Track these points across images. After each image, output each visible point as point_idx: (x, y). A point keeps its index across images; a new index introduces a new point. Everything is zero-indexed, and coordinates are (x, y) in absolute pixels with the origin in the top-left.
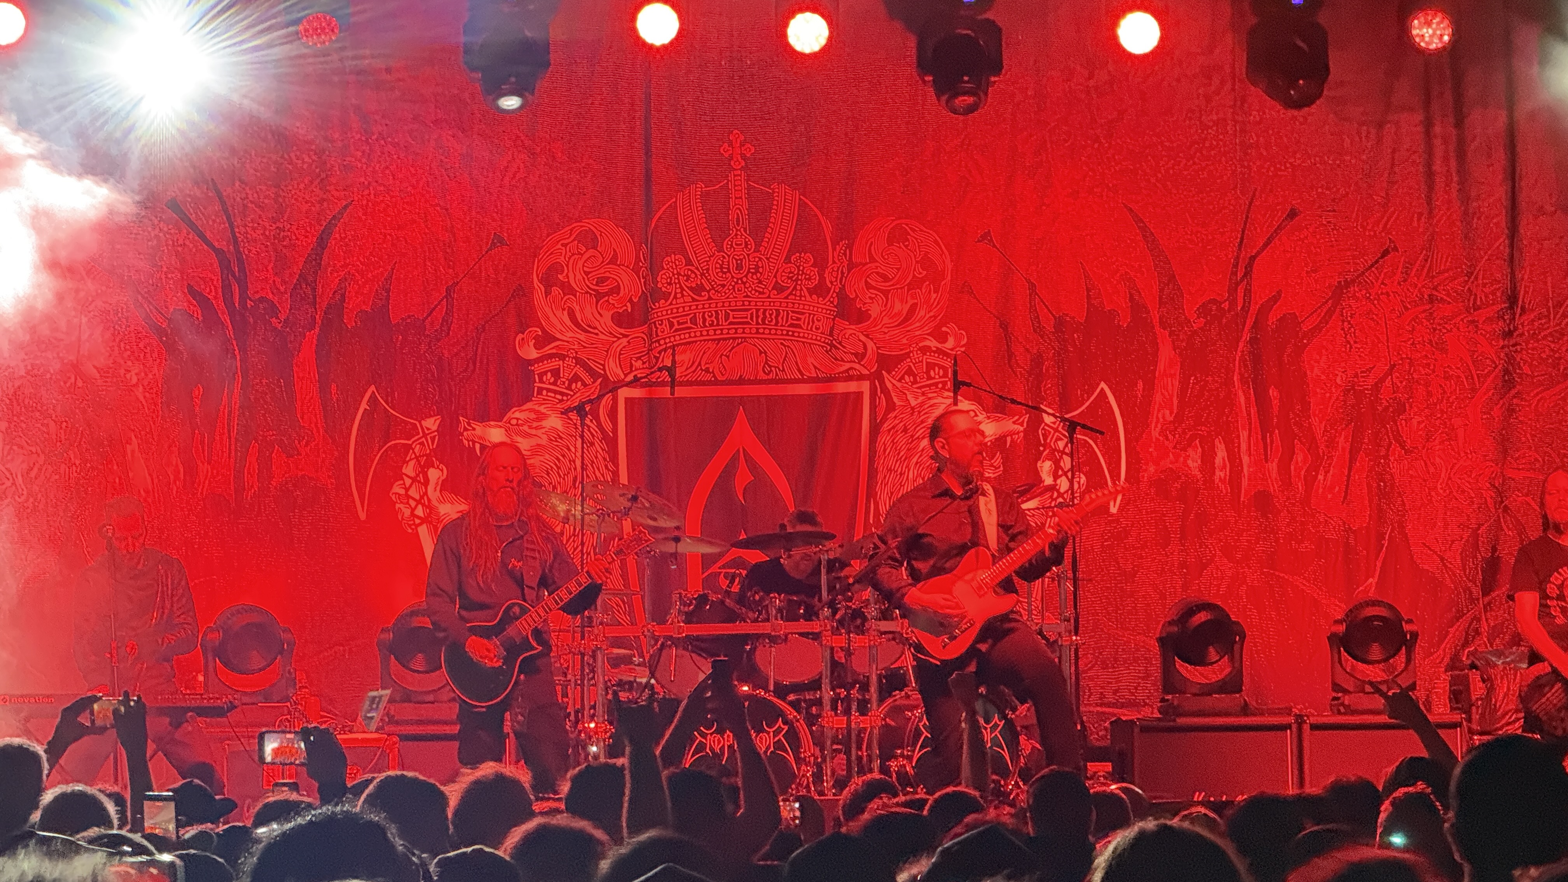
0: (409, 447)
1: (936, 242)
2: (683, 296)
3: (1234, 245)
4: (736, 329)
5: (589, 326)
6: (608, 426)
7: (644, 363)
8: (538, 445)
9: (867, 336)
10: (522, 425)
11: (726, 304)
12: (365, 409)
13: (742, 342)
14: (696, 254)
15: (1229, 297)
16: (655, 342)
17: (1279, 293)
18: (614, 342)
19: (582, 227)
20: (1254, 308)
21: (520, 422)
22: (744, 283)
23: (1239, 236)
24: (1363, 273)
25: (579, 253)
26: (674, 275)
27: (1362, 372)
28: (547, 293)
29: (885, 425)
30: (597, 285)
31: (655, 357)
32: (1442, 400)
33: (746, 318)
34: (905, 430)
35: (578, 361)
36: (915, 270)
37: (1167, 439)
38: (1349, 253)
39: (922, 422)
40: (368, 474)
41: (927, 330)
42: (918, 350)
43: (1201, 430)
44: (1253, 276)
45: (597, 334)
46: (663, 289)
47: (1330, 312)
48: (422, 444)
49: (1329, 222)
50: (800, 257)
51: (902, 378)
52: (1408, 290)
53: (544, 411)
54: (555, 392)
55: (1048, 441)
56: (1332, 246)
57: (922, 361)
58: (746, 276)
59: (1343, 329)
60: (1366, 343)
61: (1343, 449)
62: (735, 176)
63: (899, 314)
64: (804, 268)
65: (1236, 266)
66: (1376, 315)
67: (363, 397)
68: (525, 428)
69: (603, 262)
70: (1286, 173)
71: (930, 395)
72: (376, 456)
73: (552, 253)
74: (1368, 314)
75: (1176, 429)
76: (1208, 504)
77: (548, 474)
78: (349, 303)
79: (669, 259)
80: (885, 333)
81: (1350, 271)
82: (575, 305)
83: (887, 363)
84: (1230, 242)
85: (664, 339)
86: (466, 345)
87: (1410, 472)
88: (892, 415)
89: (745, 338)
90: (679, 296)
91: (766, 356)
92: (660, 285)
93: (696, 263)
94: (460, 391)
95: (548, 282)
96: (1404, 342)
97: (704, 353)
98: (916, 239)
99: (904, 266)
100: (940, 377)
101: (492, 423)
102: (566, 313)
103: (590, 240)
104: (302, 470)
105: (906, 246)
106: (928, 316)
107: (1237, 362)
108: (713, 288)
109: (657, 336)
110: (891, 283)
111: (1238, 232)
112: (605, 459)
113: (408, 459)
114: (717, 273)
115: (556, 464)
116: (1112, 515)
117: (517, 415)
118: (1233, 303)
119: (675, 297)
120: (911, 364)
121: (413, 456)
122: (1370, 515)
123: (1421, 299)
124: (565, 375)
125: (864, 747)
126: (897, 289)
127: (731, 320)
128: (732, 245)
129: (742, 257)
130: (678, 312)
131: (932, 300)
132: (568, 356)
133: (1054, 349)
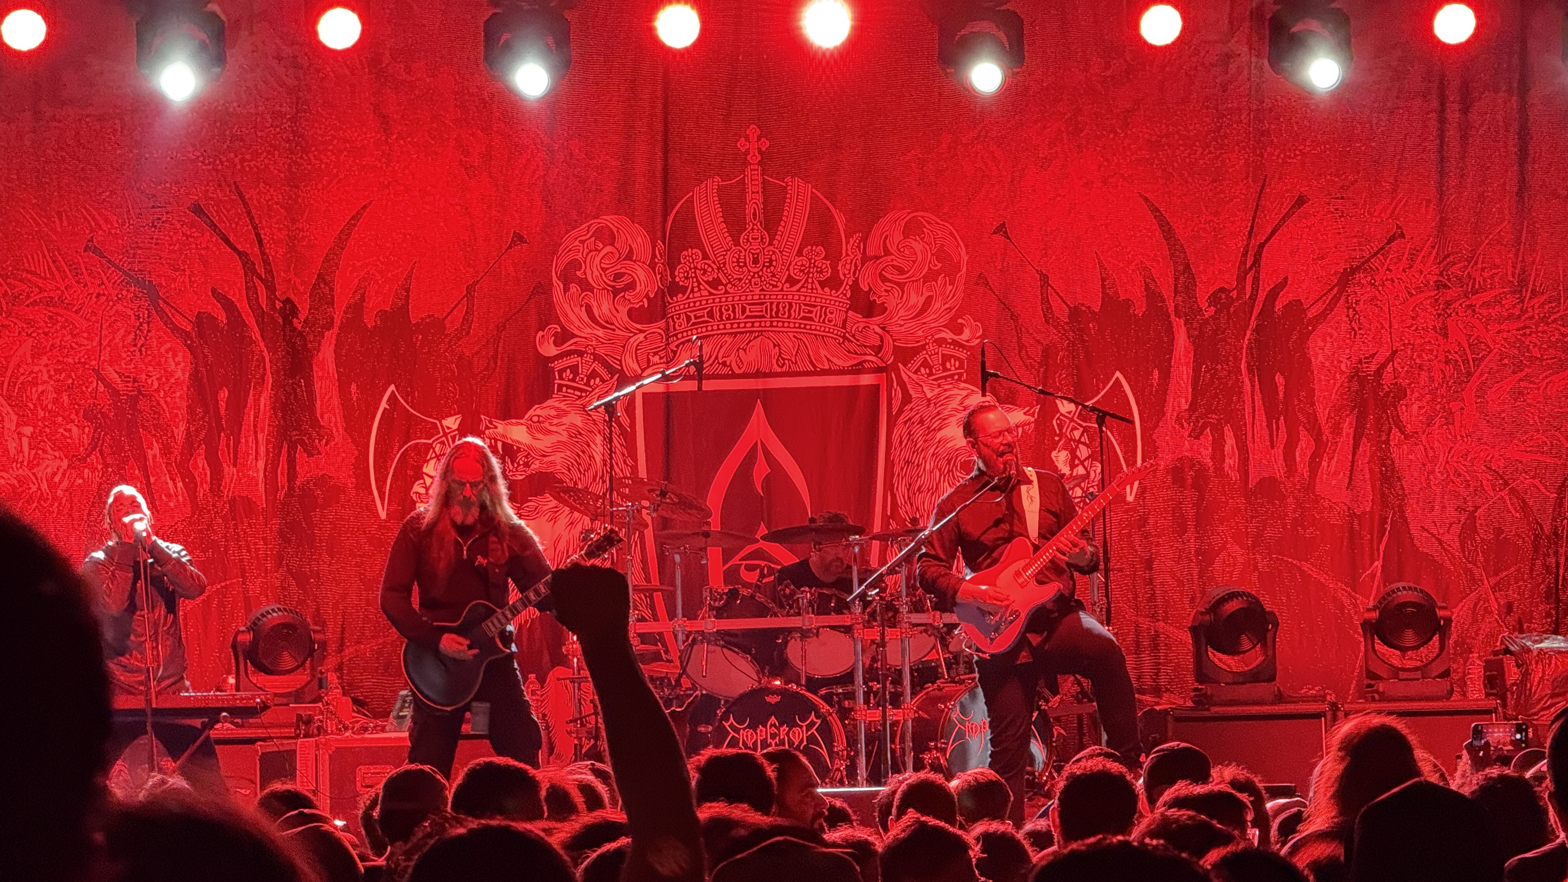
0: (430, 446)
1: (951, 234)
2: (700, 290)
3: (1244, 234)
4: (753, 323)
5: (607, 322)
6: (625, 421)
7: (661, 358)
8: (559, 442)
9: (883, 329)
10: (543, 422)
11: (743, 298)
12: (385, 409)
13: (758, 336)
14: (712, 248)
15: (1237, 286)
16: (673, 336)
17: (1286, 279)
18: (630, 337)
19: (599, 223)
20: (1262, 296)
21: (541, 419)
22: (760, 277)
23: (1249, 225)
24: (1369, 260)
25: (596, 250)
26: (691, 269)
27: (1366, 358)
28: (566, 290)
29: (902, 417)
30: (614, 281)
31: (672, 351)
32: (1442, 386)
33: (762, 311)
34: (922, 422)
35: (597, 357)
36: (930, 262)
37: (1183, 427)
38: (1355, 240)
39: (938, 413)
40: (388, 473)
41: (943, 321)
42: (934, 342)
43: (1211, 418)
44: (1262, 264)
45: (614, 330)
46: (681, 283)
47: (1335, 300)
48: (442, 443)
49: (1337, 209)
50: (812, 250)
51: (918, 370)
52: (1414, 276)
53: (564, 407)
54: (575, 389)
55: (1064, 431)
56: (1339, 233)
57: (938, 353)
58: (762, 270)
59: (1348, 316)
60: (1370, 330)
61: (1348, 435)
62: (751, 170)
63: (915, 306)
64: (815, 261)
65: (1245, 255)
66: (1381, 301)
67: (382, 397)
68: (546, 425)
69: (619, 258)
70: (1295, 161)
71: (946, 387)
72: (395, 455)
73: (570, 251)
74: (1372, 300)
75: (1191, 416)
76: (1219, 492)
77: (569, 470)
78: (369, 303)
79: (685, 253)
80: (901, 326)
81: (1356, 258)
82: (592, 301)
83: (905, 355)
84: (1240, 231)
85: (682, 333)
86: (487, 342)
87: (1410, 457)
88: (908, 407)
89: (762, 331)
90: (696, 289)
91: (780, 349)
92: (677, 279)
93: (712, 256)
94: (481, 389)
95: (567, 279)
96: (1408, 327)
97: (721, 347)
98: (932, 231)
99: (920, 258)
100: (956, 369)
101: (513, 421)
102: (583, 309)
103: (607, 237)
104: (321, 469)
105: (922, 239)
106: (943, 308)
107: (1244, 351)
108: (730, 283)
109: (675, 329)
110: (907, 275)
111: (1249, 221)
112: (623, 455)
113: (428, 457)
114: (734, 267)
115: (576, 461)
116: (1129, 504)
117: (538, 412)
118: (1241, 291)
119: (692, 291)
120: (927, 356)
121: (434, 455)
122: (1373, 500)
123: (1426, 286)
124: (584, 371)
125: (897, 740)
126: (913, 281)
127: (748, 313)
128: (748, 239)
129: (758, 251)
130: (694, 306)
131: (948, 293)
132: (586, 352)
133: (1069, 339)
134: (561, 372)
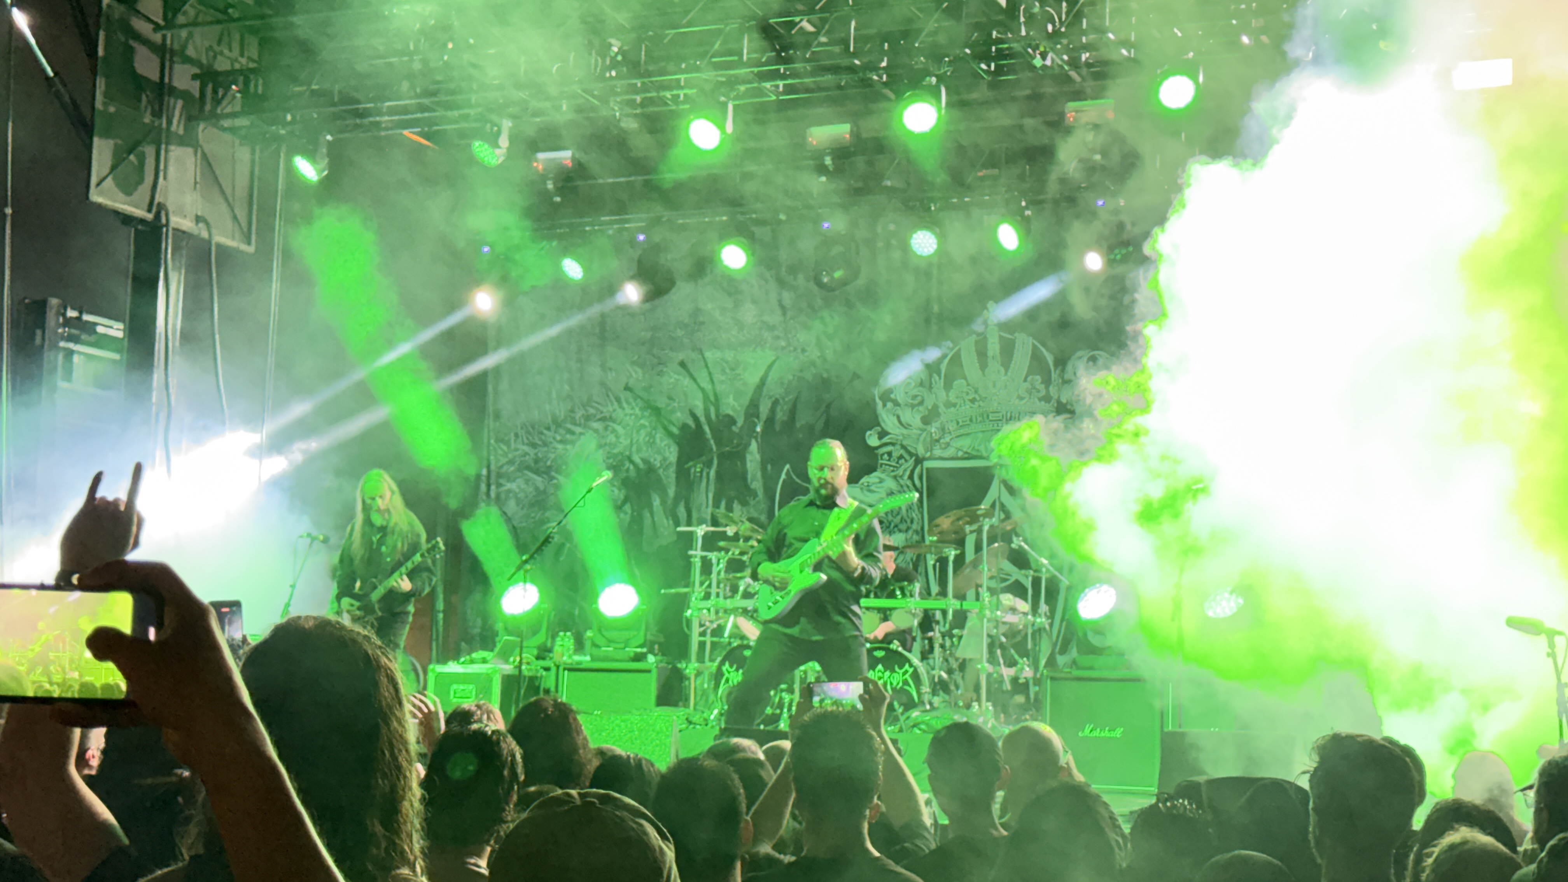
5: (908, 425)
6: (918, 485)
7: (939, 447)
12: (784, 478)
14: (971, 378)
16: (947, 433)
18: (921, 434)
21: (870, 484)
22: (998, 396)
26: (959, 392)
30: (912, 400)
31: (947, 442)
35: (903, 447)
45: (912, 430)
46: (953, 401)
50: (1034, 378)
53: (883, 477)
54: (890, 466)
58: (999, 391)
62: (990, 329)
64: (1035, 385)
68: (873, 488)
69: (915, 386)
79: (956, 382)
82: (900, 412)
89: (999, 430)
90: (963, 405)
92: (951, 399)
93: (972, 385)
95: (885, 400)
97: (976, 440)
102: (895, 417)
108: (982, 400)
109: (949, 429)
114: (983, 390)
117: (868, 480)
119: (960, 406)
124: (895, 455)
128: (991, 372)
129: (996, 380)
130: (961, 415)
132: (896, 443)
134: (882, 455)
